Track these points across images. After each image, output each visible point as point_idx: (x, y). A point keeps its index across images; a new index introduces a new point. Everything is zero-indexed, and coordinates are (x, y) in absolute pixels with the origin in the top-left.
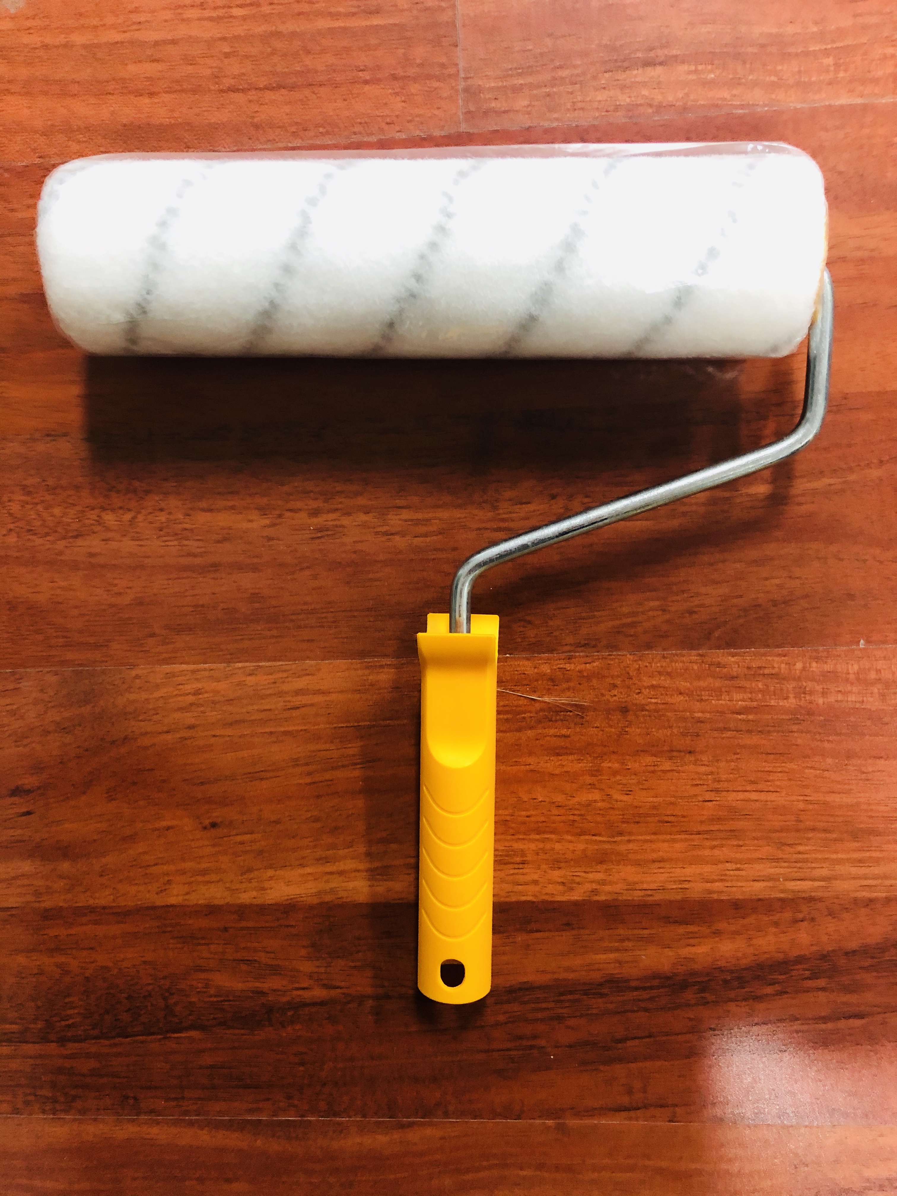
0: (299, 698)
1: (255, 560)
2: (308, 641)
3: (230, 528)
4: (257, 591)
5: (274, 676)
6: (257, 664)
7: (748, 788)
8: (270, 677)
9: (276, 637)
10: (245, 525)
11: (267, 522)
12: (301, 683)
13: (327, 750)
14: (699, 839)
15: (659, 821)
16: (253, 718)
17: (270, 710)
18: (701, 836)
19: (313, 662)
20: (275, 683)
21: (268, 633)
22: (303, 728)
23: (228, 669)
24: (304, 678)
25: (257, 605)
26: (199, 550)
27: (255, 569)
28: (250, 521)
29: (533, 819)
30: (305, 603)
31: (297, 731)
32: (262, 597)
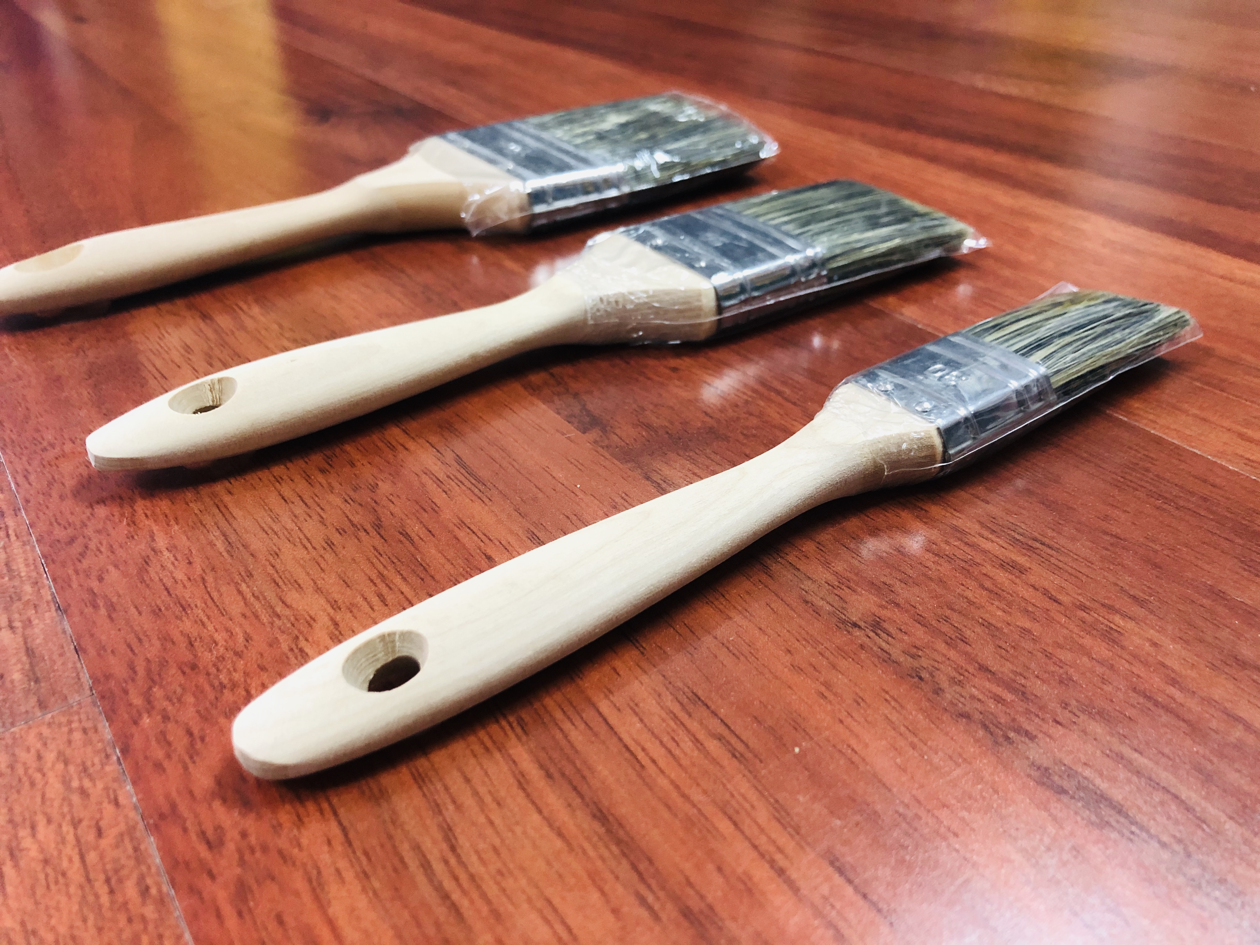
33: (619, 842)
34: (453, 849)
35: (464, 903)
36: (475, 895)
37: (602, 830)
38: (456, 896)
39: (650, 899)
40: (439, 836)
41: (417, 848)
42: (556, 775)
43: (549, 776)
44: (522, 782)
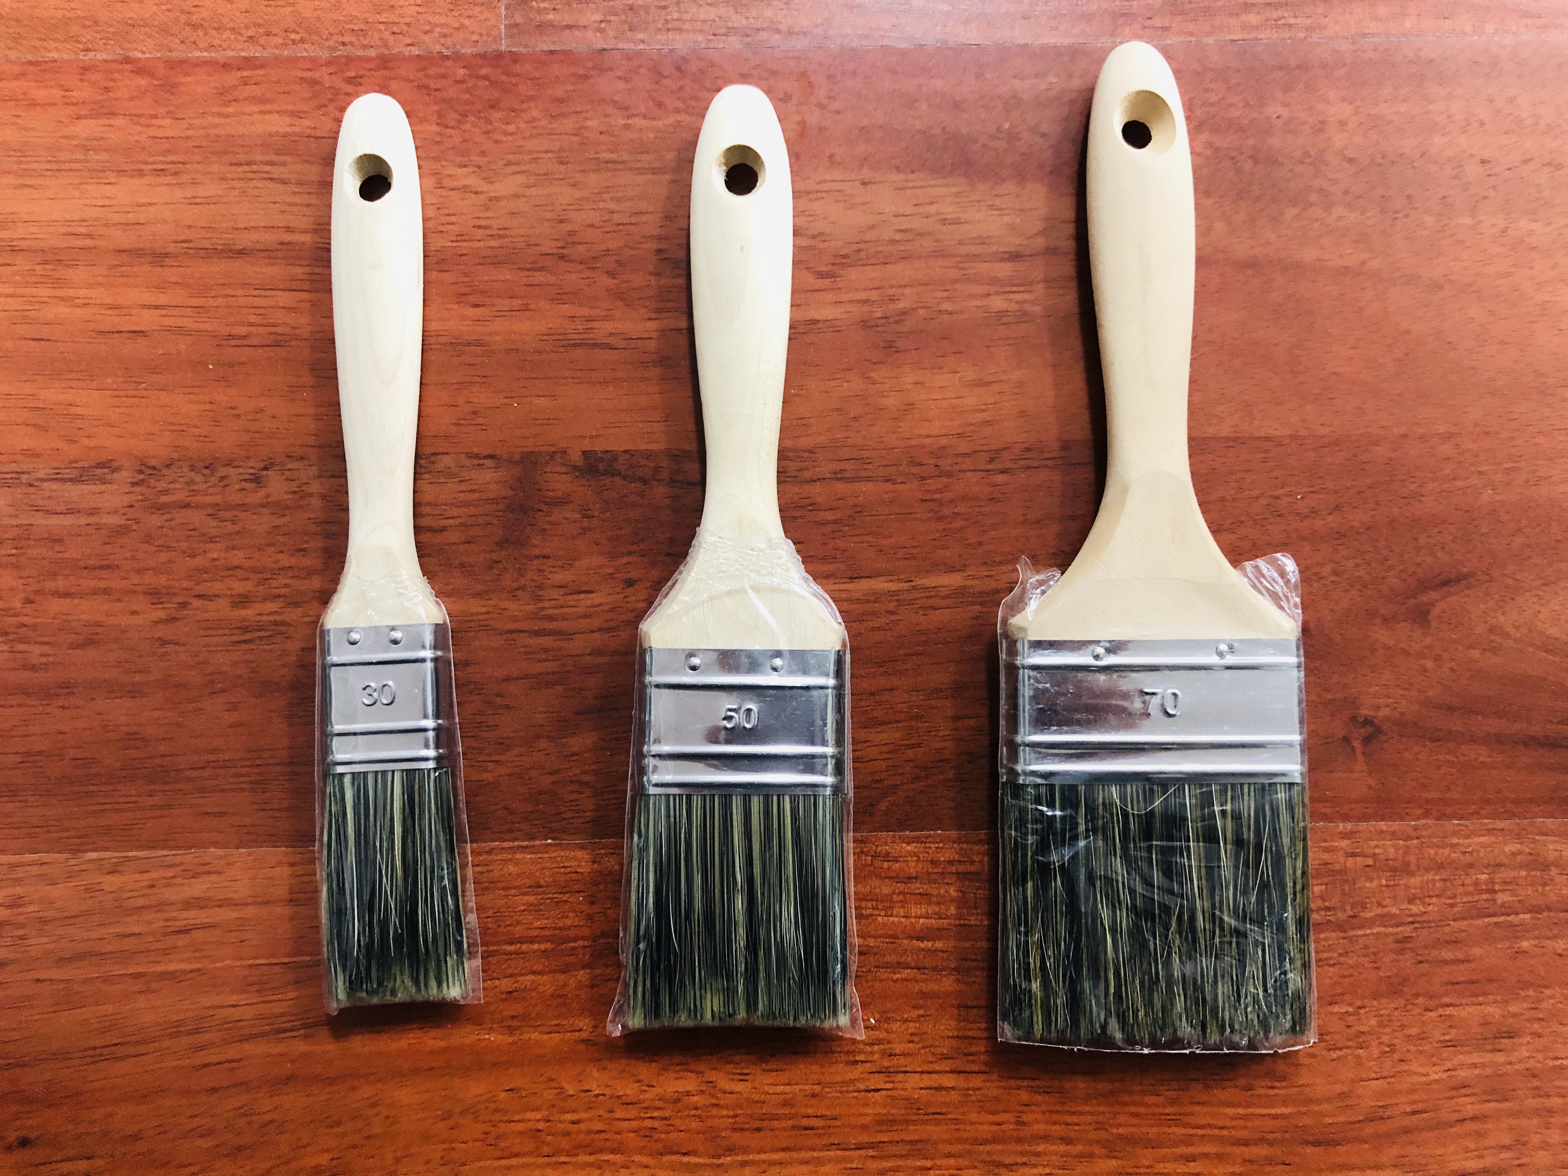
0: (193, 913)
1: (137, 678)
2: (216, 815)
3: (99, 625)
4: (136, 729)
5: (154, 875)
6: (125, 854)
7: (937, 1067)
8: (146, 876)
9: (161, 808)
10: (125, 620)
11: (161, 614)
12: (197, 888)
13: (233, 1006)
14: (860, 1157)
15: (794, 1128)
16: (110, 948)
17: (139, 934)
18: (862, 1152)
19: (221, 852)
20: (153, 886)
21: (150, 801)
22: (198, 966)
23: (73, 862)
24: (204, 878)
25: (133, 753)
26: (43, 660)
27: (135, 692)
28: (134, 613)
29: (582, 1126)
30: (215, 751)
31: (185, 972)
32: (143, 739)
33: (222, 251)
34: (271, 179)
35: (239, 169)
36: (242, 176)
37: (233, 248)
38: (246, 168)
39: (185, 245)
40: (282, 176)
41: (283, 164)
42: (280, 247)
43: (282, 243)
44: (289, 229)
